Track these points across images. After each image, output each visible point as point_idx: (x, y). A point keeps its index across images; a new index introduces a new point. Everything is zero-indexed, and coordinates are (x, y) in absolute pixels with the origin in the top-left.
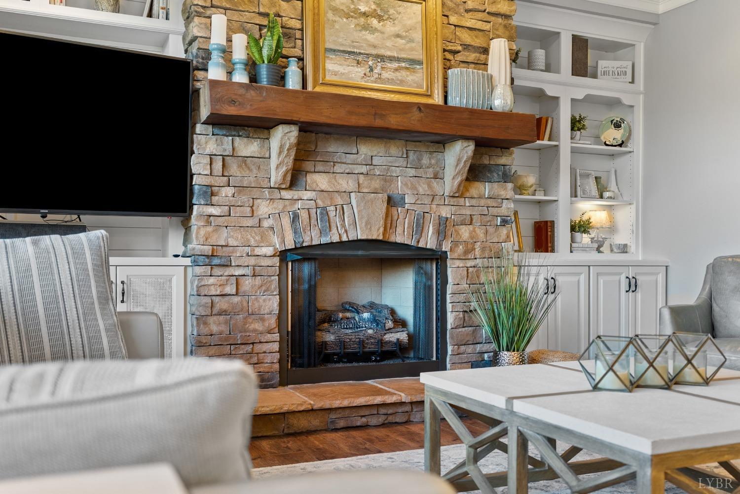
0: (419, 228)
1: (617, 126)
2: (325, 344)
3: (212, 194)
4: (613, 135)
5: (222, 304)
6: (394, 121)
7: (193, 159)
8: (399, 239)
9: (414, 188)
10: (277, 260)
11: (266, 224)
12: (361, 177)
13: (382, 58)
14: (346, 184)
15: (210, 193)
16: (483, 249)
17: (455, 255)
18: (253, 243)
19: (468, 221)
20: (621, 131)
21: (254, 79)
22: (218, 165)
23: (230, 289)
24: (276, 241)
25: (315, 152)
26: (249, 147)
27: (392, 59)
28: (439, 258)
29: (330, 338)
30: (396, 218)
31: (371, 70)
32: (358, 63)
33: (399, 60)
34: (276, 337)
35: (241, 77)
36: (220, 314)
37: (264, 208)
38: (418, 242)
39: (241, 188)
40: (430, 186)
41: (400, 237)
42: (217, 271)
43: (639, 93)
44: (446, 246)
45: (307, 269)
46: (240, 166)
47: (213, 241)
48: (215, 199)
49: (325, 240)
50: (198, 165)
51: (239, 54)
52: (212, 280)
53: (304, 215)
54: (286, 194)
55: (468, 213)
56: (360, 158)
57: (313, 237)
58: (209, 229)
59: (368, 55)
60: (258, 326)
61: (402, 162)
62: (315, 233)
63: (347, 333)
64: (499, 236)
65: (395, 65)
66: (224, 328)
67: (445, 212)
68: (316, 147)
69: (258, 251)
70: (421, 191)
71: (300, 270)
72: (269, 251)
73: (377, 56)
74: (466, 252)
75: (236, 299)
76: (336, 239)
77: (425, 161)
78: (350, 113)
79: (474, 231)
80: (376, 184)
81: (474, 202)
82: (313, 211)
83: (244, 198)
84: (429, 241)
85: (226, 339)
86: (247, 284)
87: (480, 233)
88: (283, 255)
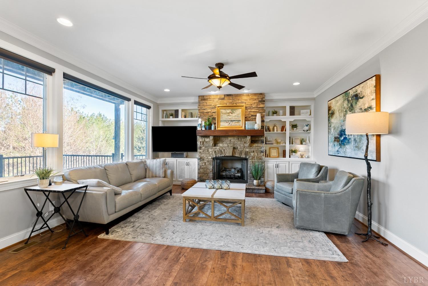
0: (241, 153)
1: (307, 126)
2: (223, 175)
3: (201, 148)
4: (306, 128)
5: (202, 167)
6: (230, 134)
7: (198, 142)
8: (236, 156)
9: (240, 145)
10: (212, 159)
11: (210, 153)
12: (229, 144)
13: (232, 121)
14: (226, 145)
15: (200, 148)
16: (257, 158)
17: (250, 159)
18: (208, 156)
19: (253, 152)
20: (308, 127)
21: (206, 129)
22: (202, 143)
23: (204, 164)
24: (212, 156)
25: (219, 140)
26: (207, 140)
27: (234, 121)
28: (246, 159)
29: (224, 174)
30: (236, 151)
31: (230, 123)
32: (227, 122)
33: (236, 121)
34: (212, 173)
35: (203, 129)
36: (202, 168)
37: (210, 150)
38: (241, 156)
39: (206, 147)
40: (244, 145)
41: (237, 155)
42: (202, 161)
43: (312, 117)
44: (247, 157)
45: (218, 161)
46: (206, 143)
47: (201, 156)
48: (201, 149)
49: (221, 156)
50: (198, 143)
51: (203, 125)
52: (200, 163)
53: (217, 151)
54: (214, 148)
55: (253, 150)
56: (228, 140)
57: (219, 155)
58: (200, 154)
59: (229, 121)
60: (208, 171)
61: (237, 140)
62: (219, 154)
63: (227, 173)
64: (261, 155)
65: (235, 122)
66: (203, 171)
67: (247, 150)
68: (219, 139)
69: (209, 158)
70: (242, 146)
71: (217, 161)
72: (210, 158)
73: (231, 121)
74: (252, 158)
75: (205, 166)
76: (223, 156)
77: (243, 140)
78: (221, 133)
79: (254, 154)
80: (232, 145)
81: (254, 148)
82: (219, 151)
83: (206, 149)
84: (243, 156)
85: (203, 173)
86: (207, 163)
87: (256, 154)
88: (213, 159)
